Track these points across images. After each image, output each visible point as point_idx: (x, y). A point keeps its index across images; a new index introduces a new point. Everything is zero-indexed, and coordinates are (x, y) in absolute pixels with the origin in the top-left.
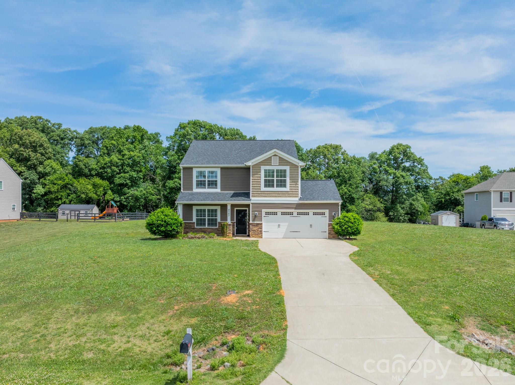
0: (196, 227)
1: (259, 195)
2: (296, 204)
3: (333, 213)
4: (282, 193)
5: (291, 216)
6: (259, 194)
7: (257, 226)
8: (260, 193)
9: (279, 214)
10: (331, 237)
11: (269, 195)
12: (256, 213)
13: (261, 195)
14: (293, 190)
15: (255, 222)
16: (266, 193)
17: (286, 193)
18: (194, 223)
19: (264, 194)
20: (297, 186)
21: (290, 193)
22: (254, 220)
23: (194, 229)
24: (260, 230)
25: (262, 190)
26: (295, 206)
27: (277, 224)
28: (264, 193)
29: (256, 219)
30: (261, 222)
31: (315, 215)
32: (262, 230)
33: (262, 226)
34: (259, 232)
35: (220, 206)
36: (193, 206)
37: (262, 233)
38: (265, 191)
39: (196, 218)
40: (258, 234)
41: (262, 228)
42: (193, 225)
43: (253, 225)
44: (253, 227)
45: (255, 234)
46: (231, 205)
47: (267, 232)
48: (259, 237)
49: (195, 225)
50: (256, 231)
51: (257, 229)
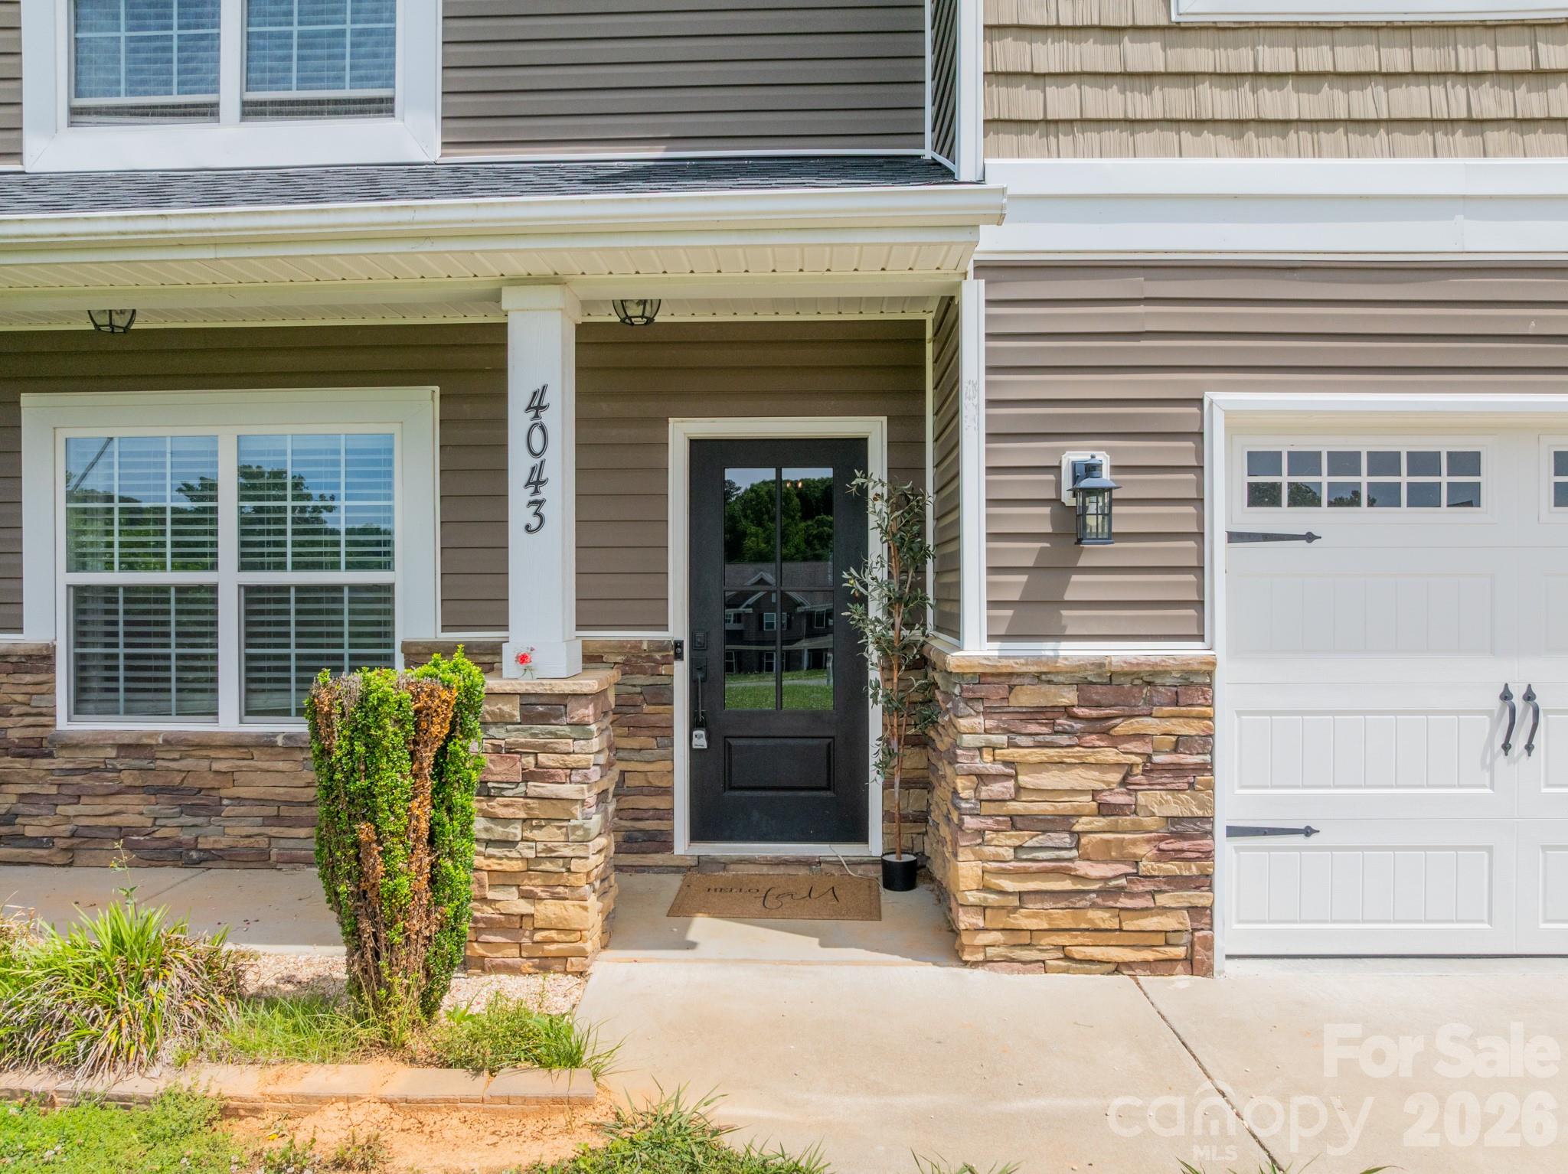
0: (64, 723)
1: (1141, 105)
6: (1128, 77)
7: (1102, 727)
11: (1334, 101)
12: (1075, 454)
13: (1177, 101)
15: (1072, 652)
16: (1275, 57)
18: (42, 659)
19: (1226, 79)
22: (1035, 617)
23: (36, 749)
24: (1162, 804)
28: (1240, 59)
29: (1079, 587)
30: (1188, 651)
32: (1201, 805)
33: (1210, 719)
34: (1143, 850)
35: (437, 389)
36: (27, 400)
37: (1198, 868)
38: (1259, 27)
39: (68, 586)
40: (1120, 891)
41: (1207, 768)
42: (30, 689)
43: (1013, 702)
44: (1005, 738)
45: (1067, 885)
46: (581, 328)
47: (1300, 839)
48: (1149, 955)
49: (52, 691)
50: (1084, 819)
51: (1108, 783)
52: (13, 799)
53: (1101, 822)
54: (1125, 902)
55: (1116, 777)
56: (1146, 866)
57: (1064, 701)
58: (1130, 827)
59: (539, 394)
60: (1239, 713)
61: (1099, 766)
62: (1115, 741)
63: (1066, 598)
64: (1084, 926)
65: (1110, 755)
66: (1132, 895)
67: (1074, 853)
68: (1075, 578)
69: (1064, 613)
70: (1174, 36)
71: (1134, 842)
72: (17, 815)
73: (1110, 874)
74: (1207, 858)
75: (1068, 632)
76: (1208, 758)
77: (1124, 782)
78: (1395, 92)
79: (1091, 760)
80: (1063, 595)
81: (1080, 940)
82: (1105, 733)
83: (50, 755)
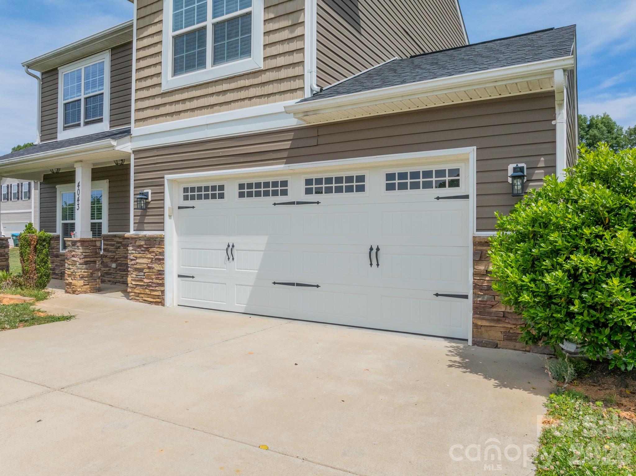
0: (61, 251)
1: (158, 112)
2: (291, 136)
3: (511, 167)
4: (233, 85)
5: (280, 199)
7: (147, 249)
8: (158, 101)
9: (232, 191)
10: (496, 334)
12: (146, 191)
14: (281, 61)
15: (145, 233)
16: (178, 97)
17: (247, 82)
19: (171, 103)
20: (298, 31)
21: (264, 78)
22: (140, 226)
23: (57, 256)
24: (157, 267)
25: (165, 88)
26: (287, 145)
27: (223, 241)
28: (175, 98)
29: (148, 219)
30: (162, 233)
31: (397, 193)
32: (163, 268)
33: (164, 248)
34: (154, 277)
35: (108, 180)
36: (57, 186)
37: (162, 281)
38: (176, 90)
39: (62, 223)
40: (150, 286)
41: (163, 259)
42: (56, 244)
43: (136, 244)
44: (134, 251)
45: (142, 284)
46: (92, 169)
47: (191, 279)
48: (155, 300)
49: (59, 245)
50: (145, 270)
51: (149, 262)
52: (54, 266)
53: (147, 270)
54: (151, 288)
55: (150, 261)
56: (155, 281)
57: (142, 244)
58: (152, 272)
59: (79, 183)
60: (182, 249)
61: (148, 258)
62: (150, 253)
63: (145, 222)
64: (145, 293)
65: (149, 256)
66: (152, 287)
67: (144, 277)
68: (146, 217)
69: (145, 225)
70: (163, 95)
71: (152, 275)
72: (55, 269)
73: (148, 282)
74: (163, 280)
75: (145, 229)
76: (163, 257)
77: (151, 262)
78: (199, 101)
79: (146, 257)
80: (144, 221)
81: (145, 296)
82: (148, 251)
83: (59, 257)
